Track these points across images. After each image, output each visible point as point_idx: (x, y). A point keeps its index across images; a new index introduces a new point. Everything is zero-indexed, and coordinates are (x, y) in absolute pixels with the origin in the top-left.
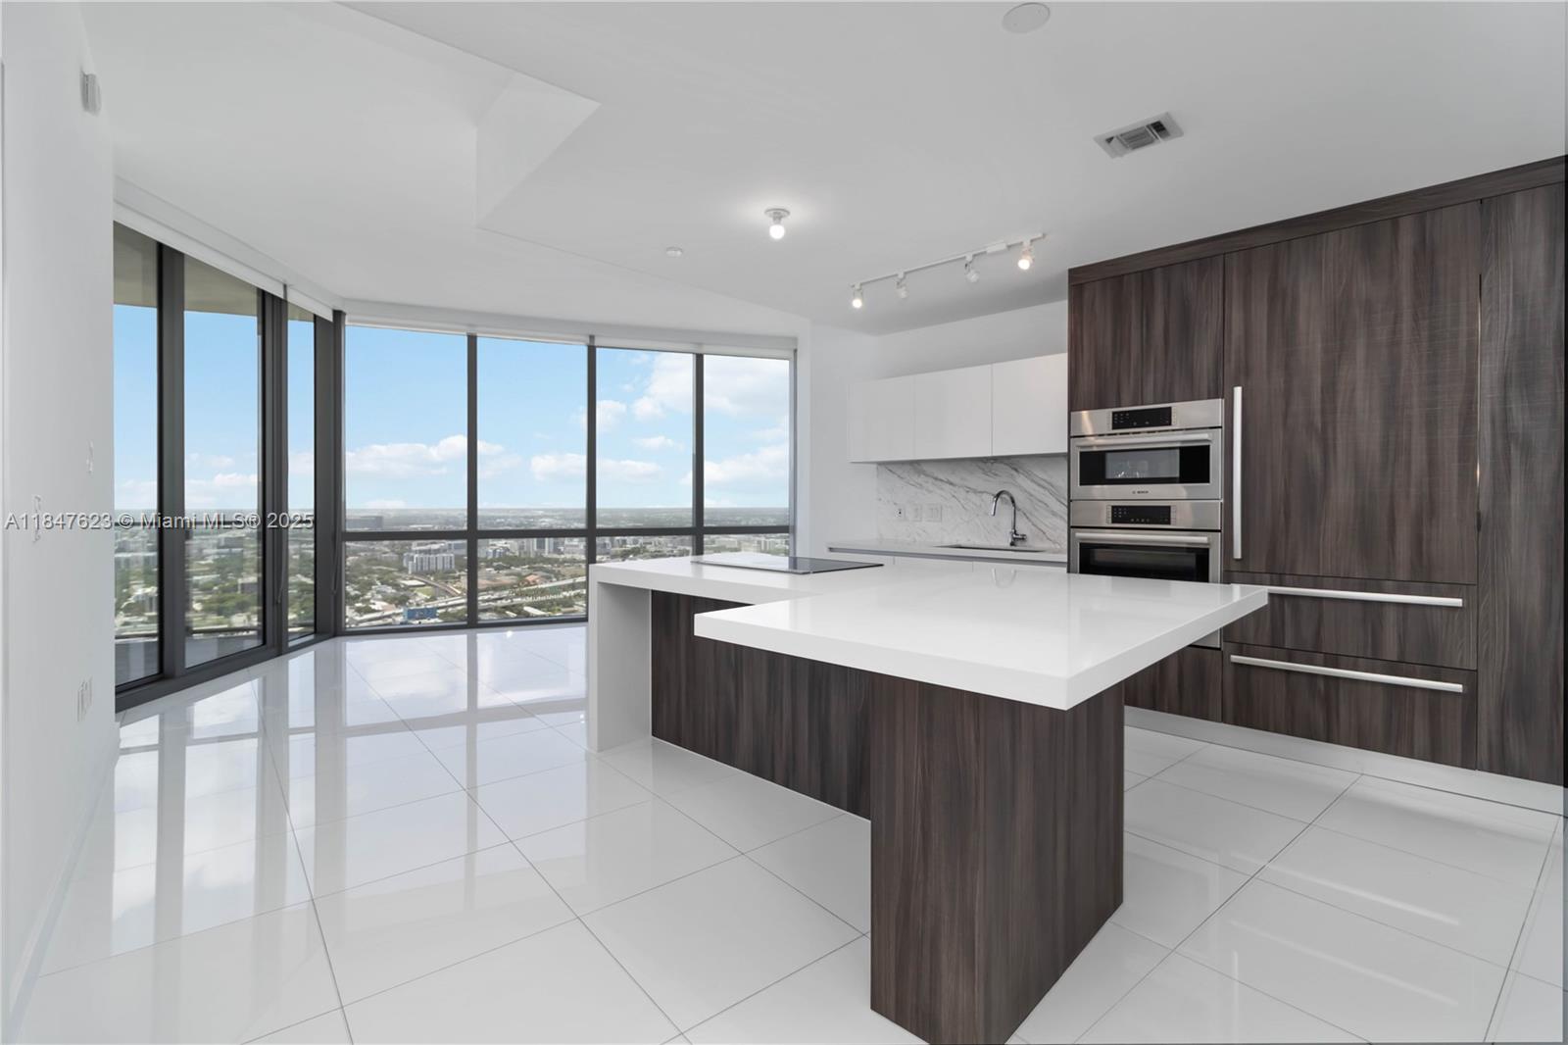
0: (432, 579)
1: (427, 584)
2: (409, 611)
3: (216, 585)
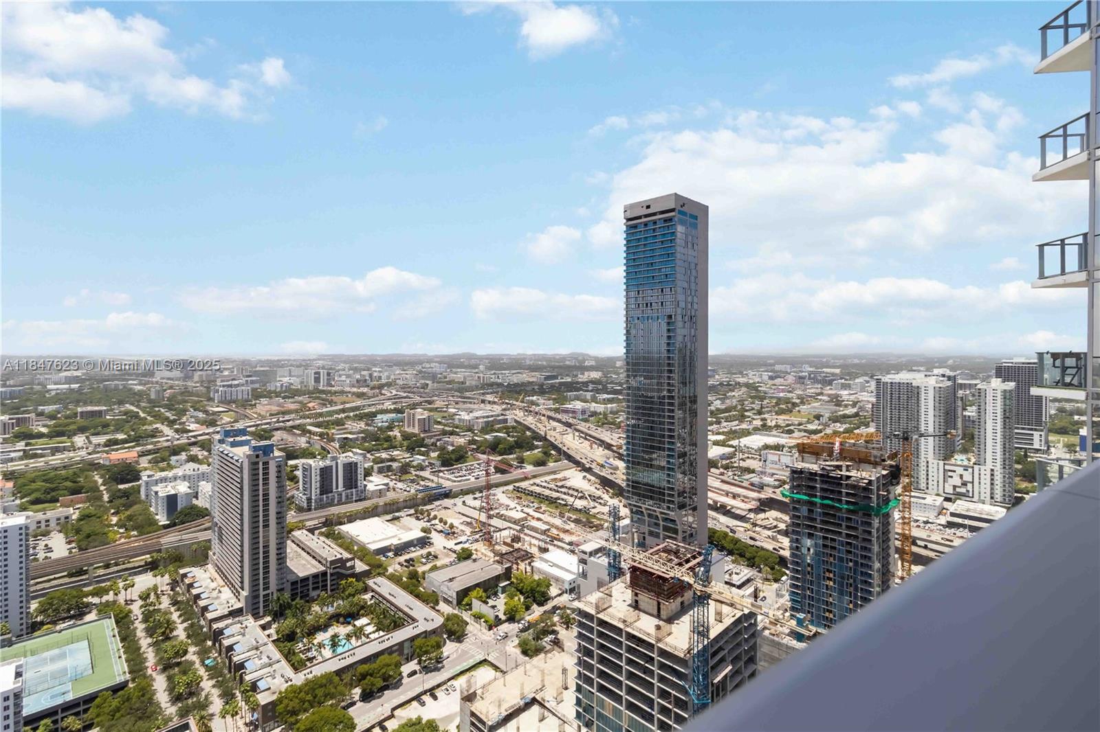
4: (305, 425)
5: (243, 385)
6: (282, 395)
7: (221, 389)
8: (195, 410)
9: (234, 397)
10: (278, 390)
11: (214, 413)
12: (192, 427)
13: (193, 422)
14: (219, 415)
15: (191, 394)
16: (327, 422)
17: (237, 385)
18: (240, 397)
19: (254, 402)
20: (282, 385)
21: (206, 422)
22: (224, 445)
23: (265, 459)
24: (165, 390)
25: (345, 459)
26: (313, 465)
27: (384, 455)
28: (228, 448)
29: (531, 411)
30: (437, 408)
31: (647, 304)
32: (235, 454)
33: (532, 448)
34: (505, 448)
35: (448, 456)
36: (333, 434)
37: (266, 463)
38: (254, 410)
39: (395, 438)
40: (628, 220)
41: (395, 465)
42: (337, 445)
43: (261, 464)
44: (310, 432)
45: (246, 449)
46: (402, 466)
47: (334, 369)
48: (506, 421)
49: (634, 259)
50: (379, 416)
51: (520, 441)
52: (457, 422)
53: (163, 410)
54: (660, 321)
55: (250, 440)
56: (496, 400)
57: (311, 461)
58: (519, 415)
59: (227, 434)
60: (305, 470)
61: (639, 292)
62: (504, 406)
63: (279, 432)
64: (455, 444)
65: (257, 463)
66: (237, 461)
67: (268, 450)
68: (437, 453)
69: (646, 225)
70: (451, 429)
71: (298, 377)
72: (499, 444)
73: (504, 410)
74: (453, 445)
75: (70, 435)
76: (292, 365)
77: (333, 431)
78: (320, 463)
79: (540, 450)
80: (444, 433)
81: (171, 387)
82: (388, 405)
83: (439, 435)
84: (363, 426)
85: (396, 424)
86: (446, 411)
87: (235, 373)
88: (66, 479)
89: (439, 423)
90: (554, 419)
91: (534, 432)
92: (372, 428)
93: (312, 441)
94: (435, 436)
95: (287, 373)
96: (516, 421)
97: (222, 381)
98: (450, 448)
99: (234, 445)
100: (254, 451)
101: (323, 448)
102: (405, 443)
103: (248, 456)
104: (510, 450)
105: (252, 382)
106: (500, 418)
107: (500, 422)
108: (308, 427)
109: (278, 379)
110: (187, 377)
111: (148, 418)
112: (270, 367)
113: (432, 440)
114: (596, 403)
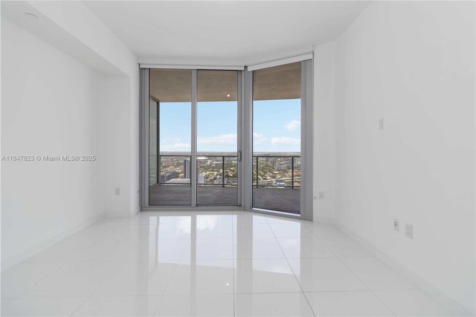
5: (284, 164)
6: (298, 169)
7: (277, 165)
8: (269, 172)
9: (281, 168)
10: (296, 166)
11: (275, 174)
12: (268, 178)
13: (268, 177)
14: (276, 175)
15: (268, 166)
17: (282, 164)
18: (283, 169)
19: (288, 171)
20: (298, 165)
21: (272, 177)
24: (261, 165)
38: (288, 174)
53: (260, 171)
63: (296, 183)
81: (263, 164)
97: (278, 162)
105: (288, 163)
109: (296, 162)
110: (267, 161)
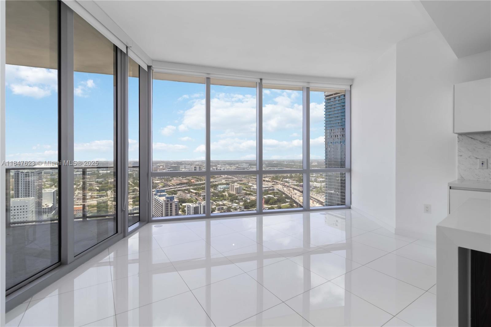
0: (163, 180)
1: (162, 182)
2: (157, 190)
3: (103, 182)
4: (190, 189)
16: (198, 188)
22: (156, 196)
23: (171, 202)
25: (204, 204)
26: (191, 206)
27: (221, 203)
28: (158, 197)
29: (285, 186)
30: (244, 183)
31: (335, 136)
32: (160, 200)
33: (285, 202)
34: (273, 202)
35: (247, 204)
36: (200, 193)
37: (171, 204)
39: (225, 196)
40: (326, 96)
41: (225, 207)
42: (202, 198)
43: (169, 204)
44: (191, 192)
45: (164, 198)
46: (228, 208)
47: (202, 166)
48: (274, 190)
49: (329, 115)
50: (219, 186)
51: (279, 199)
52: (252, 190)
54: (342, 144)
55: (166, 194)
56: (270, 180)
57: (190, 204)
58: (280, 187)
59: (158, 192)
60: (188, 208)
61: (331, 130)
62: (273, 183)
64: (251, 199)
65: (168, 204)
66: (161, 202)
67: (172, 198)
68: (243, 203)
69: (335, 98)
70: (249, 192)
71: (188, 169)
72: (270, 200)
73: (273, 184)
74: (250, 200)
75: (107, 190)
76: (186, 164)
77: (201, 192)
78: (194, 205)
79: (289, 203)
80: (246, 194)
82: (224, 181)
83: (244, 195)
84: (213, 190)
85: (226, 190)
86: (248, 185)
87: (164, 167)
88: (104, 207)
89: (244, 190)
90: (296, 189)
91: (286, 195)
92: (216, 191)
93: (192, 196)
94: (243, 195)
95: (184, 167)
96: (278, 190)
98: (249, 201)
99: (160, 196)
100: (167, 199)
101: (196, 199)
102: (230, 198)
103: (165, 201)
104: (275, 202)
106: (271, 188)
107: (271, 190)
108: (191, 190)
111: (133, 184)
112: (177, 165)
113: (241, 197)
114: (317, 182)
